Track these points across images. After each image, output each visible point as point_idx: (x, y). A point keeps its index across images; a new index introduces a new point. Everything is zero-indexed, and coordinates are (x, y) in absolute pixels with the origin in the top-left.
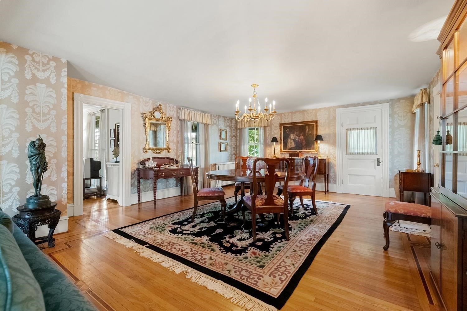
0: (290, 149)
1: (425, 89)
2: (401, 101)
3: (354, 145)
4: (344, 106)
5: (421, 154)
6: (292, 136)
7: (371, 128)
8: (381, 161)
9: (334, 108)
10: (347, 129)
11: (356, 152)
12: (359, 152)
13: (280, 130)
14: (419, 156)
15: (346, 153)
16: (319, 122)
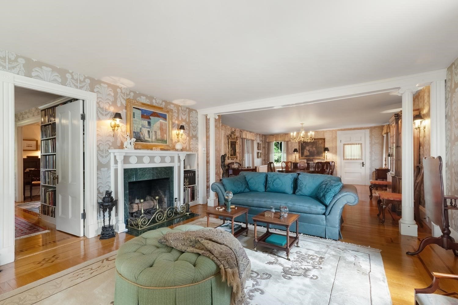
0: (306, 156)
1: (388, 125)
2: (376, 128)
3: (348, 155)
4: (342, 130)
5: (387, 160)
6: (307, 148)
7: (359, 144)
8: (364, 164)
9: (336, 131)
10: (344, 144)
11: (350, 158)
12: (351, 158)
13: (299, 144)
14: (385, 161)
15: (343, 159)
16: (326, 139)
